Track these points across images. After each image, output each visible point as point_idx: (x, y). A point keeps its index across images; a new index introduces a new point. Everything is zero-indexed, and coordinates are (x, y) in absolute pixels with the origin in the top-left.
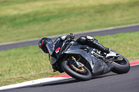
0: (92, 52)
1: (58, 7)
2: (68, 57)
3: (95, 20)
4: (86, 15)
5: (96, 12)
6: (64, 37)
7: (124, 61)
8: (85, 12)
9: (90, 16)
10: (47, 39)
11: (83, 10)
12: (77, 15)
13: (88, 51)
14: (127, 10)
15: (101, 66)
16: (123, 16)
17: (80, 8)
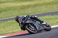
0: (37, 22)
1: (5, 6)
2: (28, 24)
3: (20, 12)
4: (16, 10)
5: (21, 9)
6: (25, 16)
7: (49, 26)
8: (16, 9)
9: (18, 10)
10: (18, 17)
11: (15, 8)
12: (13, 10)
13: (35, 22)
14: (34, 8)
15: (40, 28)
16: (32, 10)
17: (14, 7)
